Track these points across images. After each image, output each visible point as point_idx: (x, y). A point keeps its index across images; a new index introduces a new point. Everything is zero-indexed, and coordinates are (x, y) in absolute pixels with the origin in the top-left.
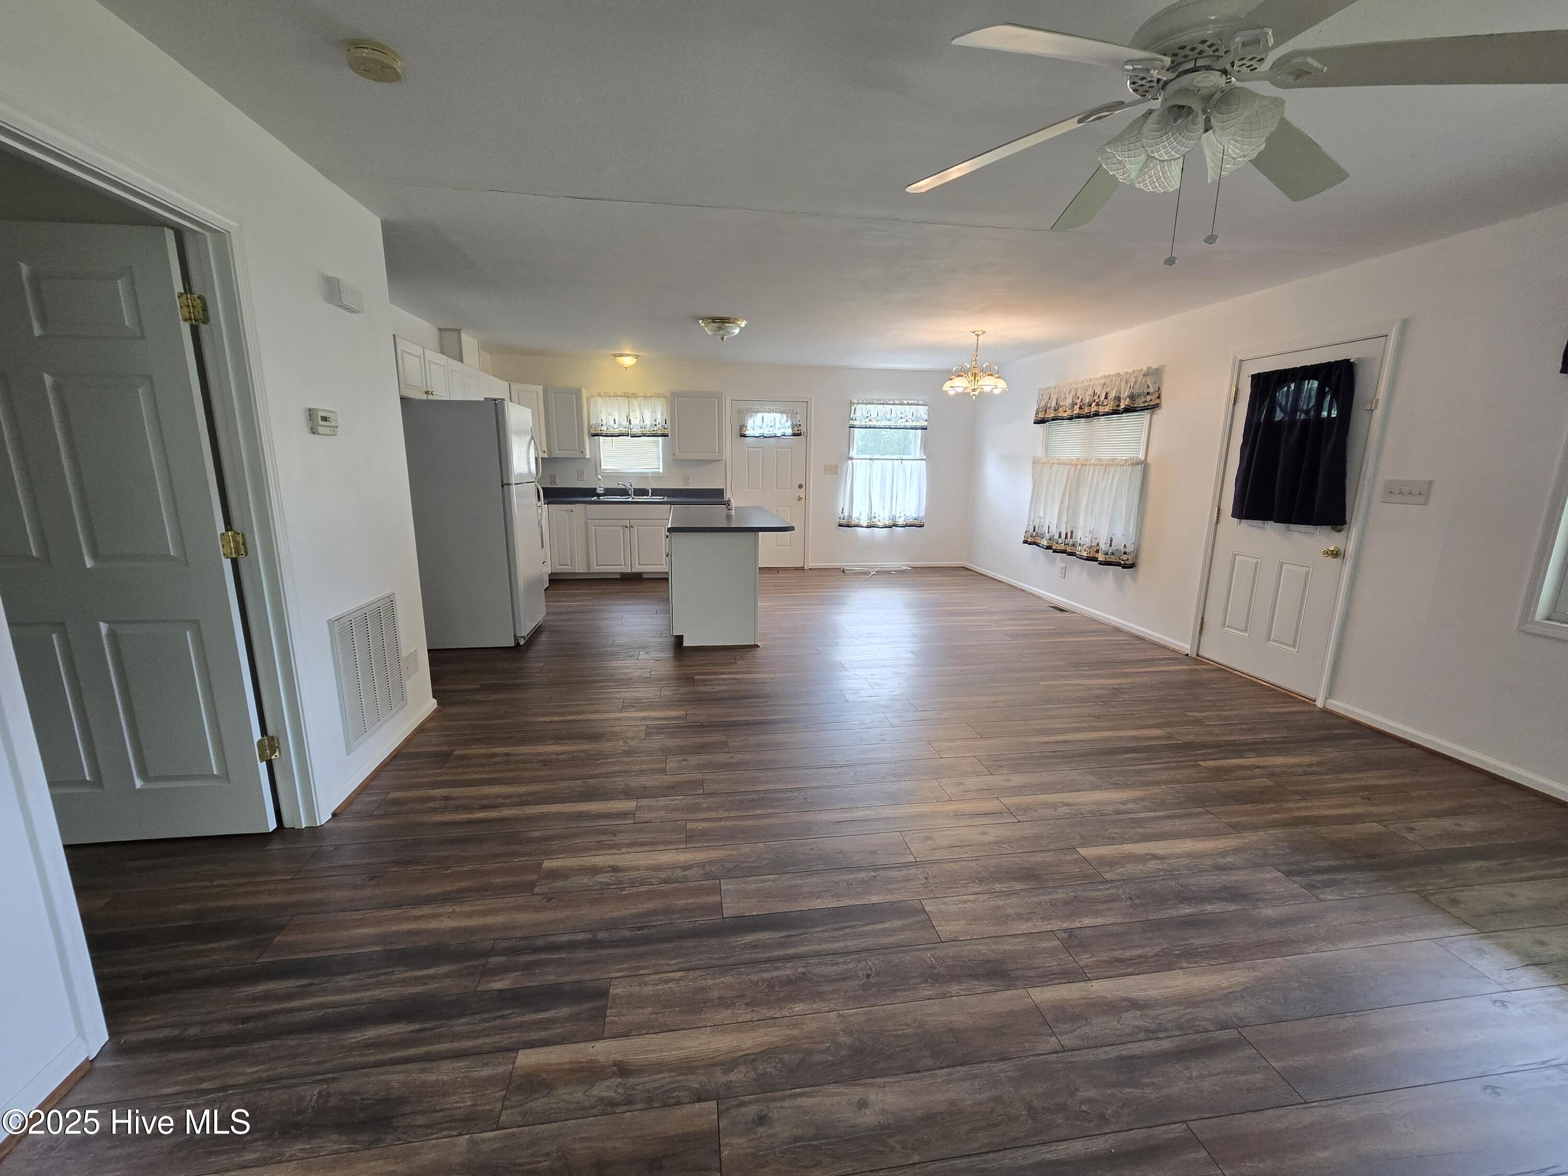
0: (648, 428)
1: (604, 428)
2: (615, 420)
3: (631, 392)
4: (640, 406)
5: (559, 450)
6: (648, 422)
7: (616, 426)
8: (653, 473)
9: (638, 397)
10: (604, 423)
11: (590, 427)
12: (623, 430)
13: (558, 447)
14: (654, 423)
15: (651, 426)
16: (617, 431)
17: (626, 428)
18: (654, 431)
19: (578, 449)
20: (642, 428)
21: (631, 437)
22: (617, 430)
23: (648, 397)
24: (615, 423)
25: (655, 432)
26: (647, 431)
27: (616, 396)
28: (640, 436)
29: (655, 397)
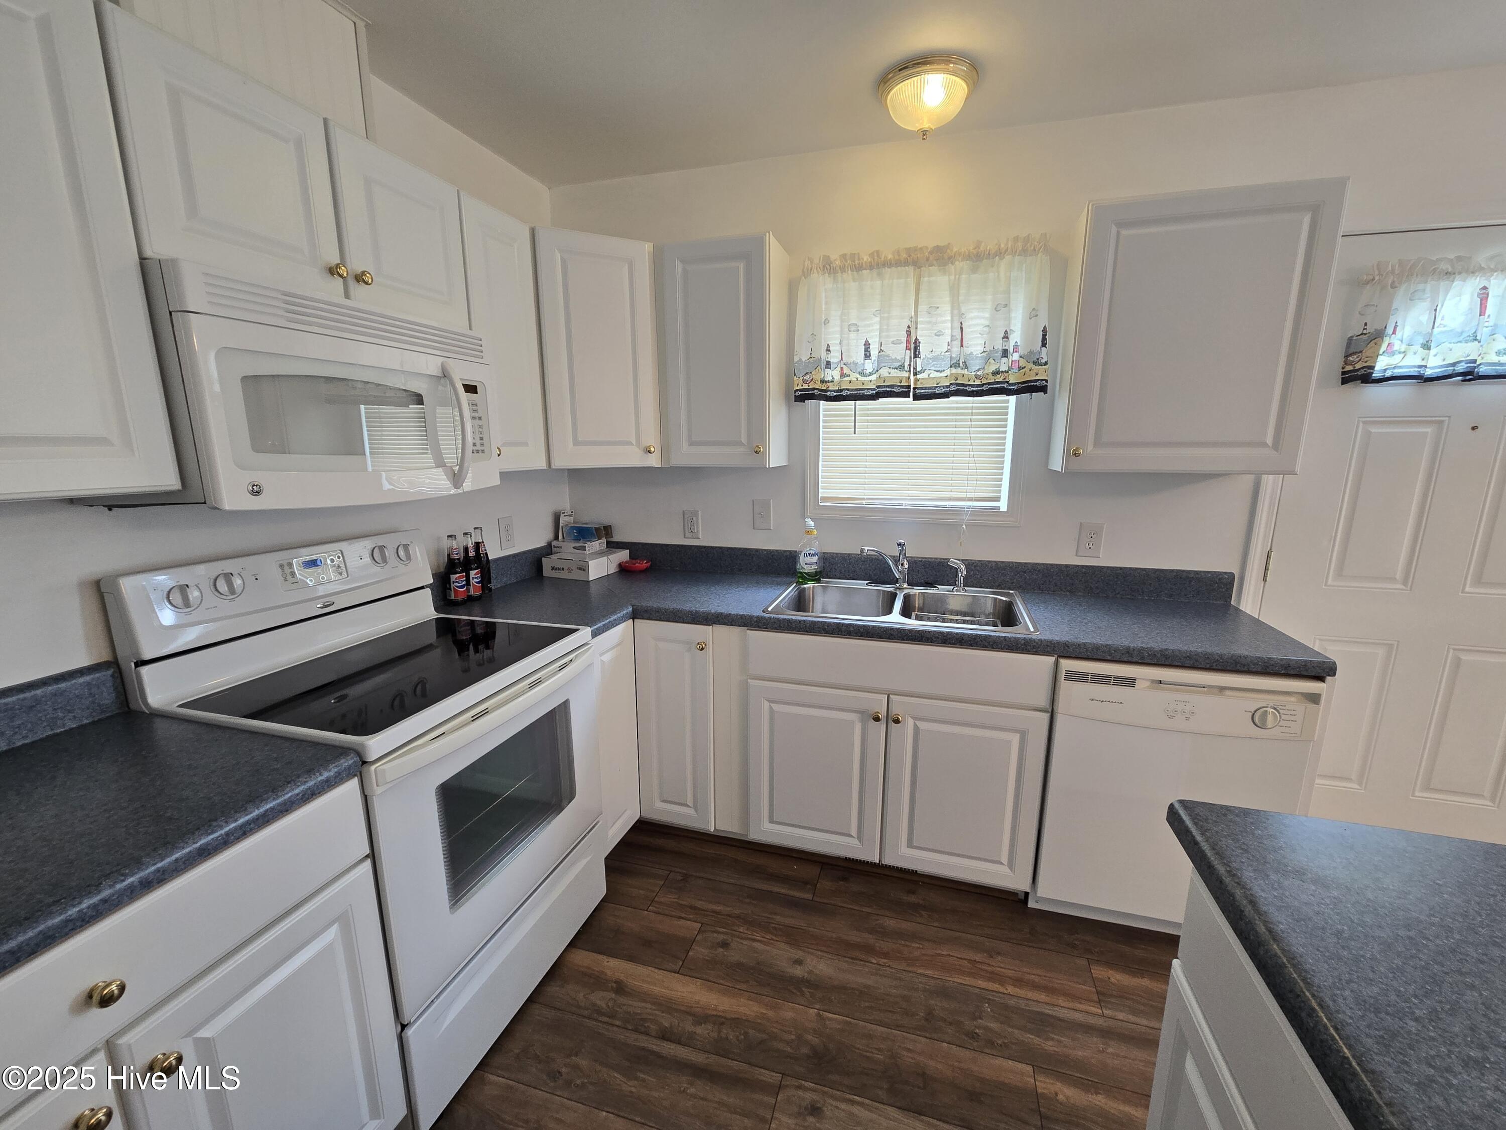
0: (975, 366)
1: (833, 374)
2: (867, 345)
3: (931, 244)
4: (954, 290)
5: (692, 443)
6: (976, 346)
7: (869, 366)
8: (977, 512)
9: (951, 259)
10: (834, 358)
11: (790, 373)
12: (893, 376)
13: (690, 437)
14: (999, 345)
15: (988, 356)
16: (871, 383)
17: (901, 368)
18: (996, 373)
19: (744, 440)
20: (955, 365)
21: (916, 397)
22: (874, 377)
23: (989, 256)
24: (867, 356)
25: (999, 378)
26: (970, 376)
27: (878, 264)
28: (945, 395)
29: (1014, 253)
